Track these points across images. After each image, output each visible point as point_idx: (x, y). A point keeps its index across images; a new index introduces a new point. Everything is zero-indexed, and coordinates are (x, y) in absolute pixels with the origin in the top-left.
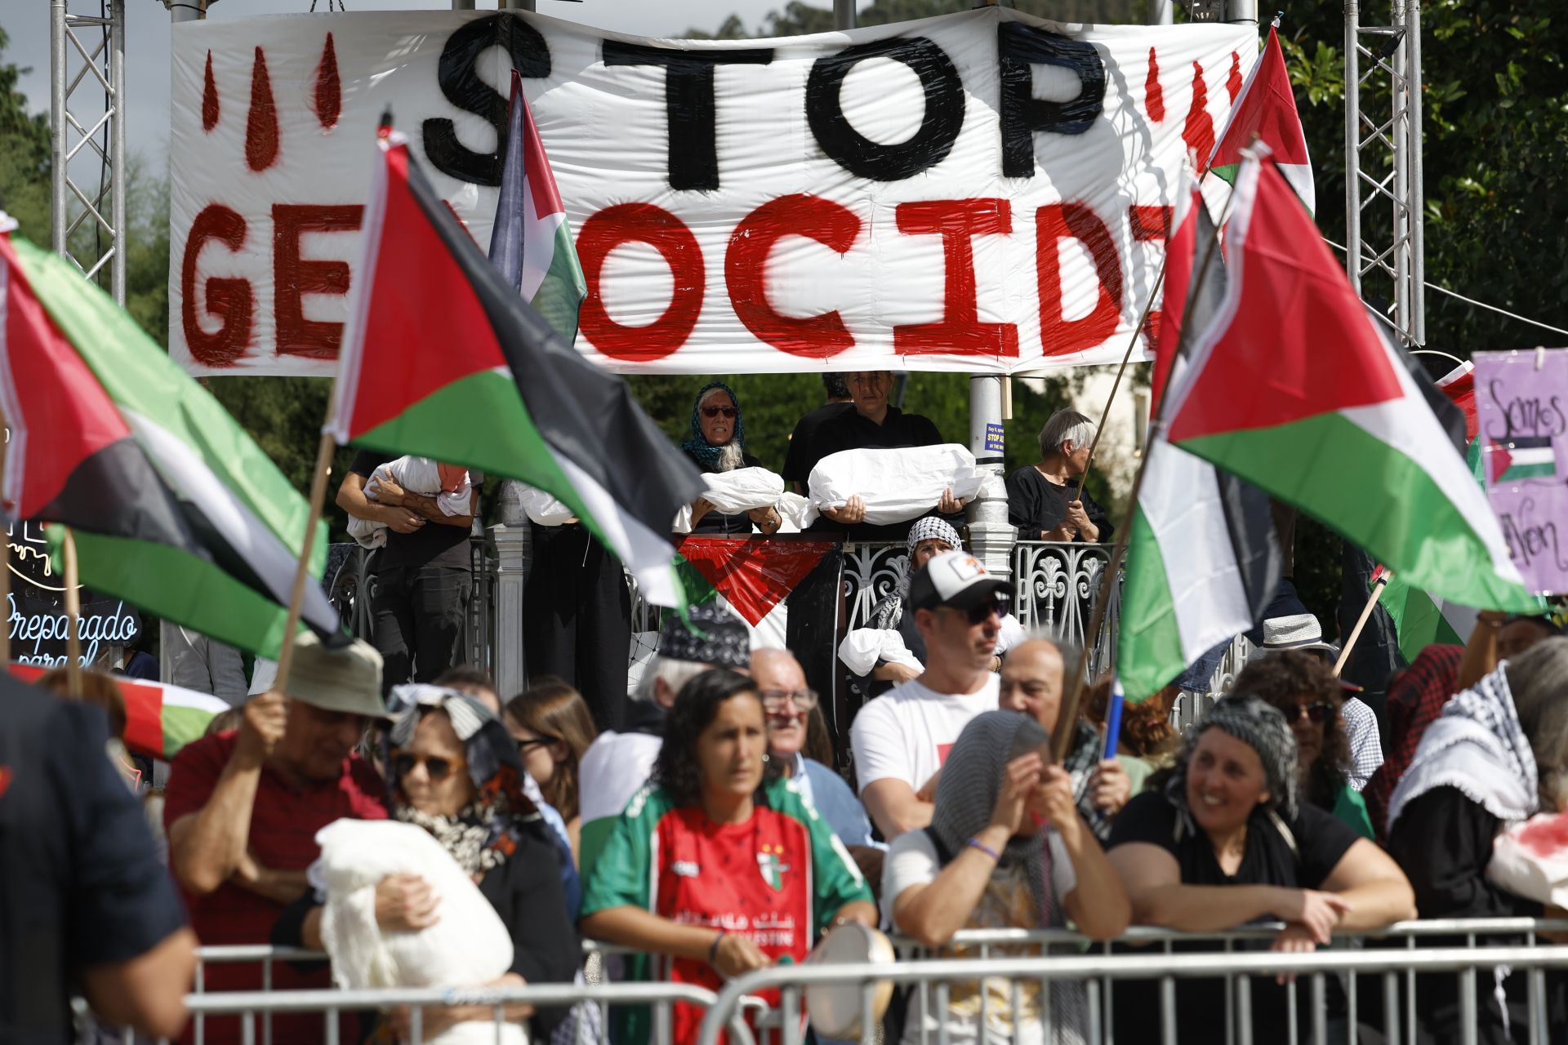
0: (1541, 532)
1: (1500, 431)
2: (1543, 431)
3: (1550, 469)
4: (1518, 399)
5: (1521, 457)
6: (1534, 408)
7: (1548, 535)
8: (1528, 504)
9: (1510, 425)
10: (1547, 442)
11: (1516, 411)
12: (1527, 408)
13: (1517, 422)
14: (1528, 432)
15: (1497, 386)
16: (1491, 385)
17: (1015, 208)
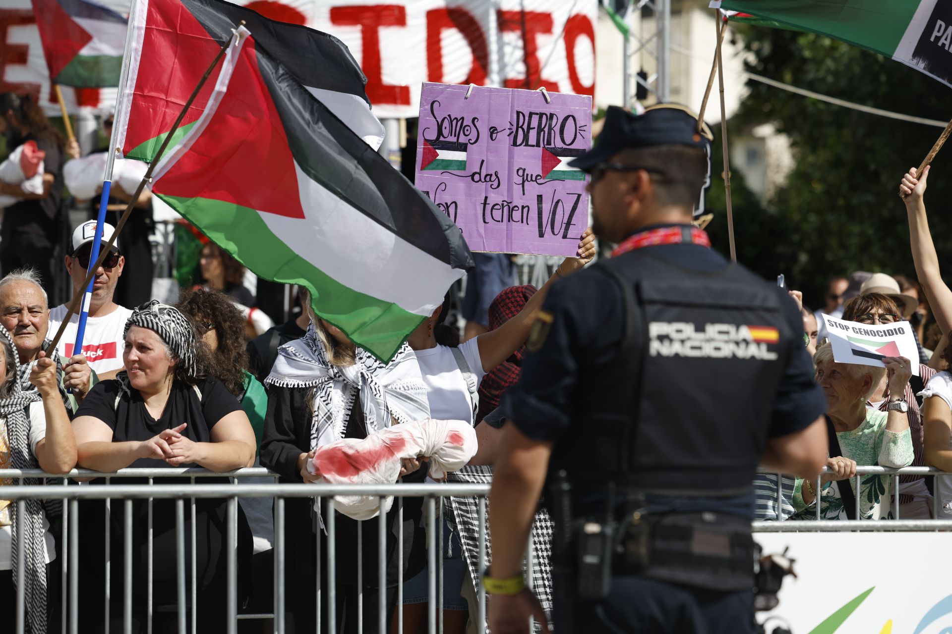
0: (448, 207)
1: (432, 135)
2: (463, 139)
3: (462, 165)
4: (449, 116)
5: (444, 155)
6: (459, 123)
7: (452, 210)
8: (443, 186)
9: (440, 133)
10: (463, 148)
11: (446, 124)
12: (454, 122)
13: (445, 132)
14: (453, 139)
15: (436, 105)
16: (432, 104)
17: (409, 11)
